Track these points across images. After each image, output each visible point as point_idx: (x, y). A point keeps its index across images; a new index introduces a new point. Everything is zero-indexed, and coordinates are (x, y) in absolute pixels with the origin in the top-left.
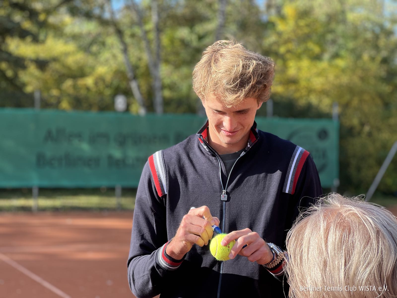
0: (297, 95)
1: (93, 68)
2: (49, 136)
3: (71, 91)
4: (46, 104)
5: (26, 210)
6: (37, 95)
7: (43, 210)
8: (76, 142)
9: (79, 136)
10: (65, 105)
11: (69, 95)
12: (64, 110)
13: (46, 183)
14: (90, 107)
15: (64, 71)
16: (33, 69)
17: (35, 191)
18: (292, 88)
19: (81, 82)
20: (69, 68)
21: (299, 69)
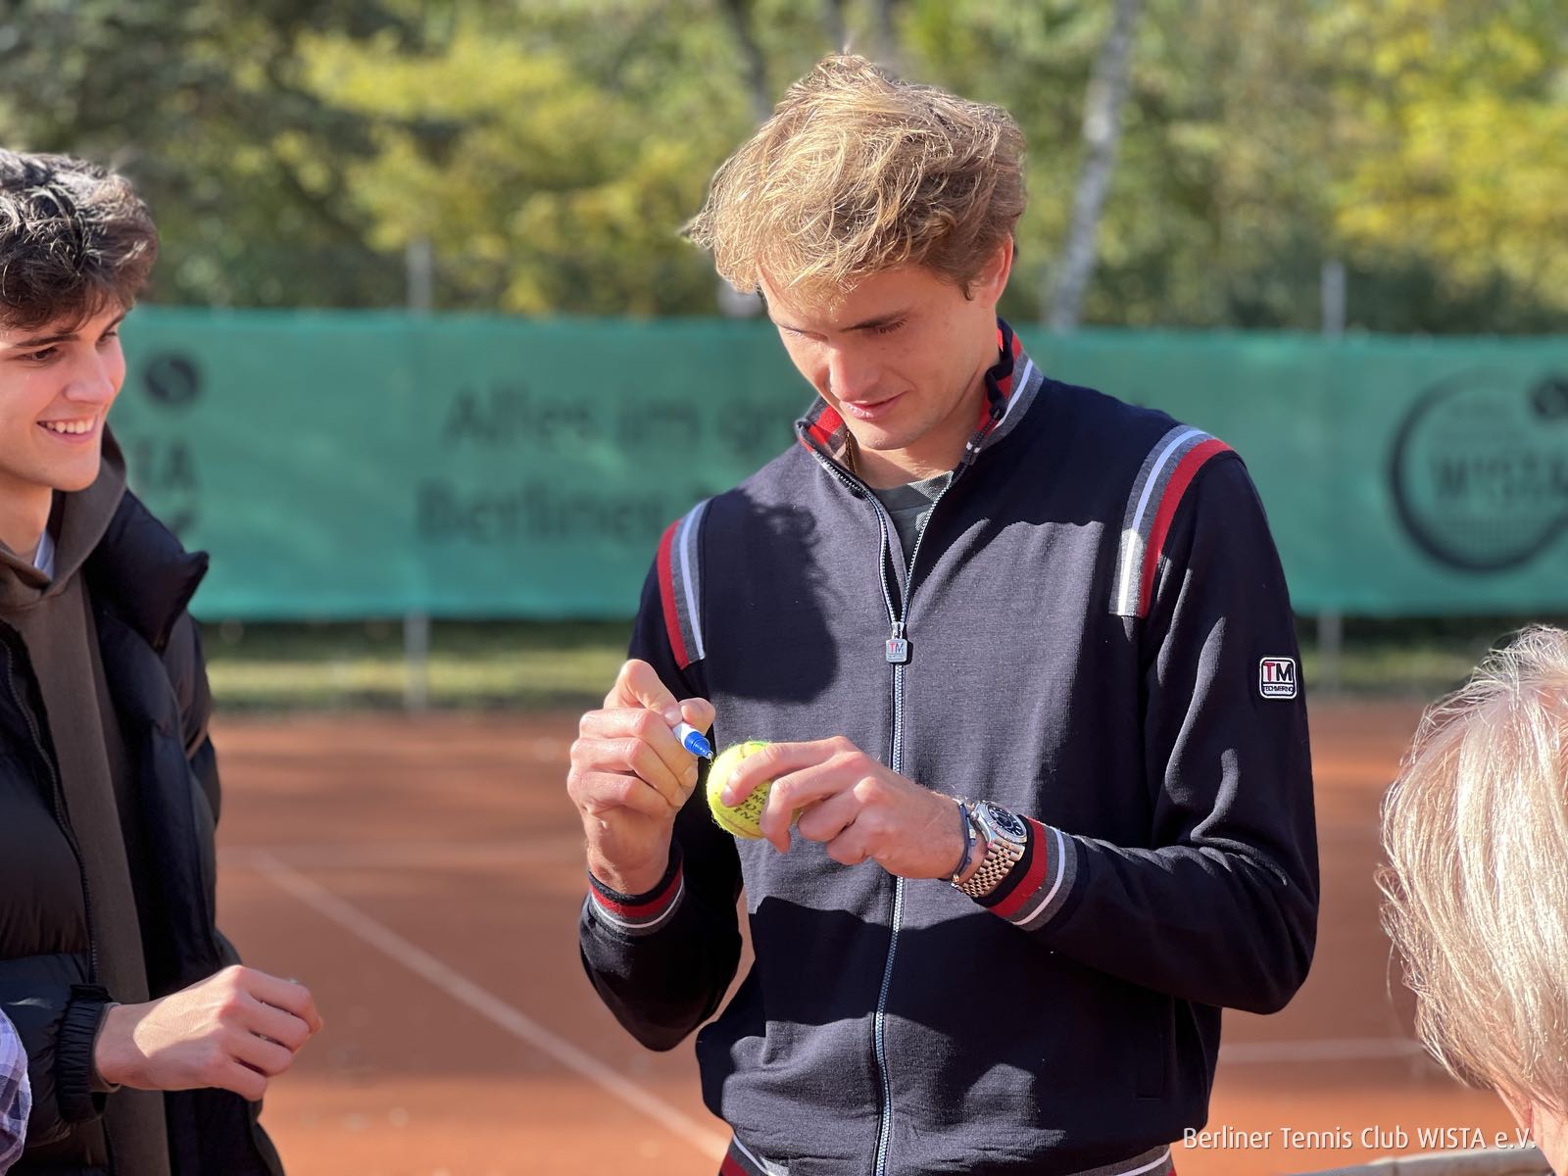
0: (1446, 241)
1: (633, 149)
2: (466, 419)
3: (549, 240)
4: (452, 296)
5: (380, 703)
6: (419, 261)
7: (447, 704)
8: (567, 439)
9: (580, 416)
10: (525, 294)
11: (541, 257)
12: (521, 317)
13: (457, 601)
14: (623, 300)
15: (522, 163)
16: (401, 158)
17: (417, 633)
18: (1427, 212)
19: (586, 205)
20: (539, 150)
21: (1456, 137)
